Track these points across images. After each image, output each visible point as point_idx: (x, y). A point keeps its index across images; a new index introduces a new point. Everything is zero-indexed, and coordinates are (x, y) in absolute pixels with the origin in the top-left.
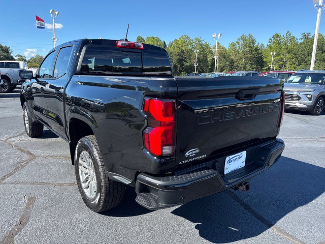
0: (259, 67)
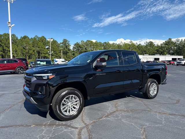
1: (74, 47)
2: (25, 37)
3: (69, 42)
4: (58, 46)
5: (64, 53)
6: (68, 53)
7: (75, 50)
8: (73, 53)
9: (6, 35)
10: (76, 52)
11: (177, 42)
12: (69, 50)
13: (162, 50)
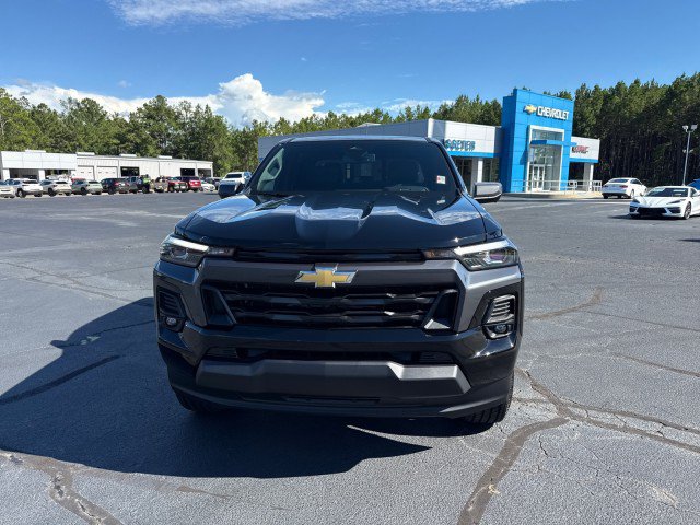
11: (184, 112)
13: (138, 135)
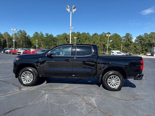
0: (29, 46)
1: (136, 40)
2: (95, 34)
3: (131, 35)
4: (120, 39)
5: (126, 46)
6: (130, 45)
7: (137, 42)
8: (134, 45)
9: (83, 34)
10: (137, 44)
12: (131, 42)
